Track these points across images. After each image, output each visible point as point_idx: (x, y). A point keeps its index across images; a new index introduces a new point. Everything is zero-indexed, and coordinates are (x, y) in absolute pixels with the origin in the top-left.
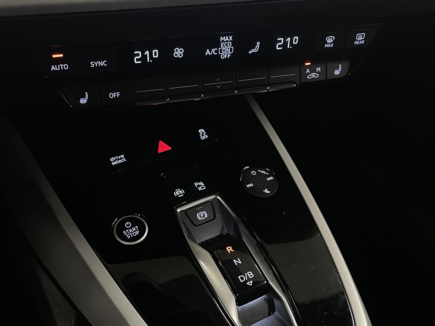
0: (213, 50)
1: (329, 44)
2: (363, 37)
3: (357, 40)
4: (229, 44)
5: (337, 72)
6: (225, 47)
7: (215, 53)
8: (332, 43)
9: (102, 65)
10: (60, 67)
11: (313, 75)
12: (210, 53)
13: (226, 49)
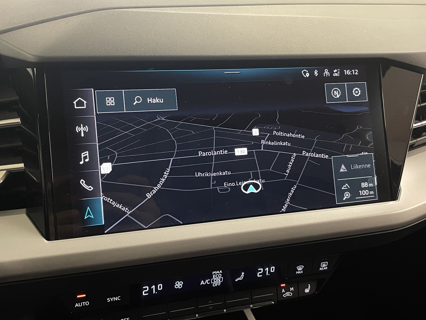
0: (207, 281)
1: (299, 271)
2: (326, 265)
3: (322, 267)
4: (220, 276)
5: (307, 291)
6: (216, 278)
7: (208, 282)
8: (302, 270)
9: (116, 300)
10: (83, 304)
11: (288, 294)
12: (204, 283)
13: (217, 279)
